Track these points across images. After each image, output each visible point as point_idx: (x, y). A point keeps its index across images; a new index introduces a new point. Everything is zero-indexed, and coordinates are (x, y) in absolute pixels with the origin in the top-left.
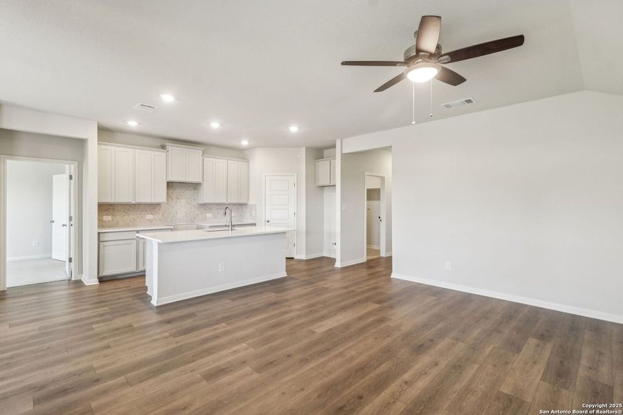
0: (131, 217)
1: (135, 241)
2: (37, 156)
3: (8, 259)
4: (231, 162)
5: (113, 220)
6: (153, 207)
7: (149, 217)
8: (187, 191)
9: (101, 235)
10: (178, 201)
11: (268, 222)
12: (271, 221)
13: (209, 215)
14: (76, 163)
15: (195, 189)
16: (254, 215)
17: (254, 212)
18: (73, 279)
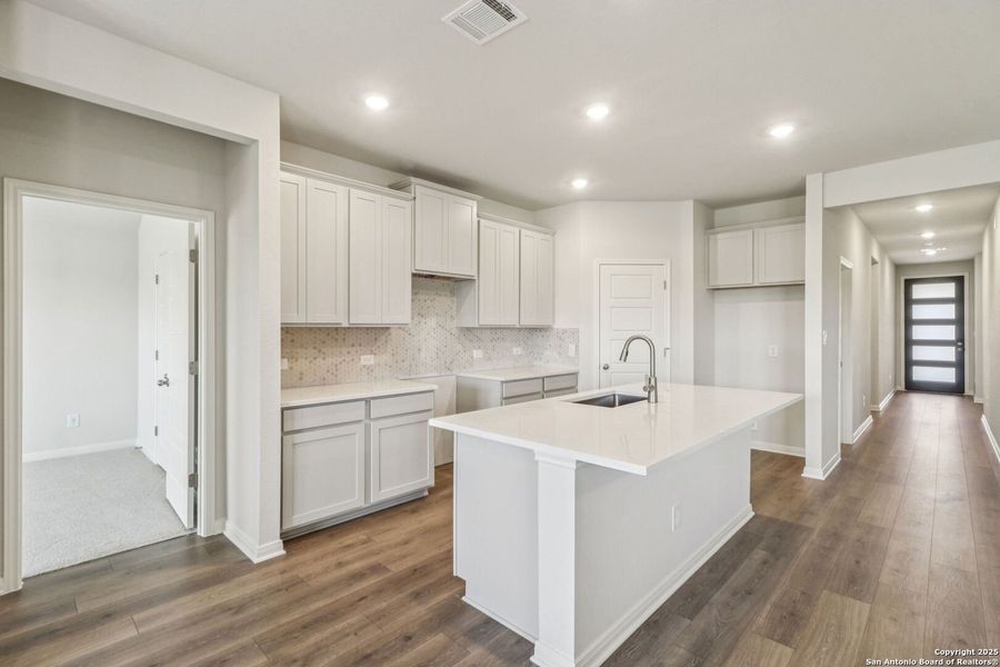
0: (330, 360)
1: (361, 427)
2: (105, 190)
3: (27, 456)
4: (529, 233)
5: (291, 368)
6: (373, 335)
7: (368, 360)
8: (437, 298)
9: (285, 412)
10: (423, 320)
11: (606, 368)
12: (611, 366)
13: (477, 354)
14: (211, 215)
15: (453, 293)
16: (572, 352)
17: (572, 347)
18: (202, 532)
